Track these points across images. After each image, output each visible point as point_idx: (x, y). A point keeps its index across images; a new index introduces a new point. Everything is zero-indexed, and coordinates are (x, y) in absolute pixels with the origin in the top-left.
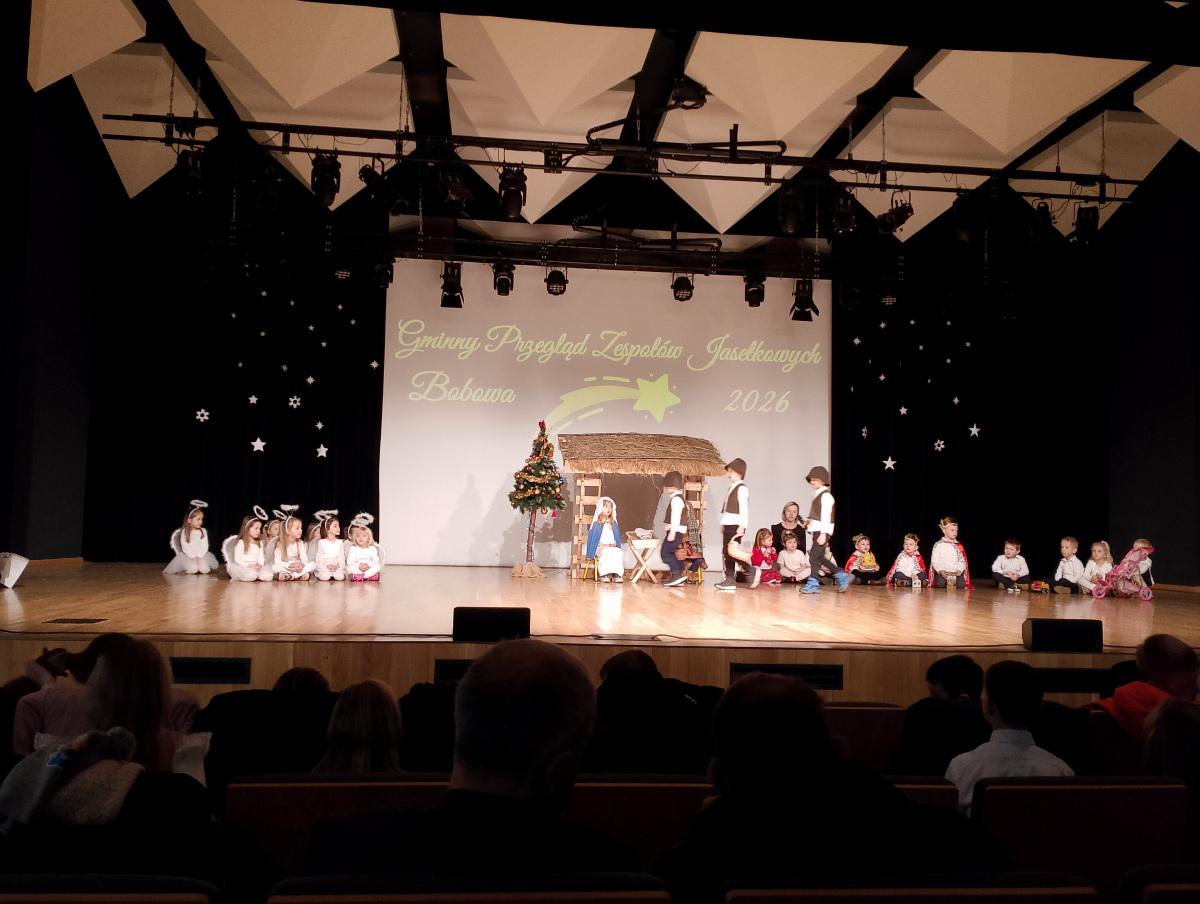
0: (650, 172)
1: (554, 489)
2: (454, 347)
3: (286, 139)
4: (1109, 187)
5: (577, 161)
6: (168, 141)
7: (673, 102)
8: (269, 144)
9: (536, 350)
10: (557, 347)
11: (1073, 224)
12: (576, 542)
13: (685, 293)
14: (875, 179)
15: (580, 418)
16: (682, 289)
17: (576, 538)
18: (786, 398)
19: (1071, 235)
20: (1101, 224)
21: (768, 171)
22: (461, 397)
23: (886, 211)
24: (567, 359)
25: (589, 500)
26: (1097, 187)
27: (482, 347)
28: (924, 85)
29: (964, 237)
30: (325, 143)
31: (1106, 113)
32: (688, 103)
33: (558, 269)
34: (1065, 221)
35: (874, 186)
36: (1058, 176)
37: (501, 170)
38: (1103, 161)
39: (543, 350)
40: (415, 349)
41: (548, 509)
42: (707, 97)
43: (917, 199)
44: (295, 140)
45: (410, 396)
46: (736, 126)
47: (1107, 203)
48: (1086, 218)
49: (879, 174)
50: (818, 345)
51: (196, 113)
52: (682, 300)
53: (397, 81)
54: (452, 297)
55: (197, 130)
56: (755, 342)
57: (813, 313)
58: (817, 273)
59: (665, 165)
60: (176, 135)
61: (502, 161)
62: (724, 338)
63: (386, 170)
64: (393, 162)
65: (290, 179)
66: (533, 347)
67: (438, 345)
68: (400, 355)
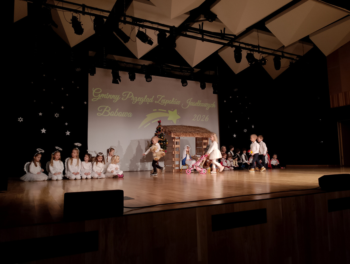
10: (144, 100)
13: (186, 84)
15: (152, 122)
18: (208, 117)
22: (115, 115)
24: (147, 103)
27: (121, 99)
39: (140, 100)
45: (97, 114)
50: (214, 102)
52: (184, 86)
56: (199, 101)
62: (191, 99)
66: (137, 99)
67: (106, 97)
68: (93, 100)
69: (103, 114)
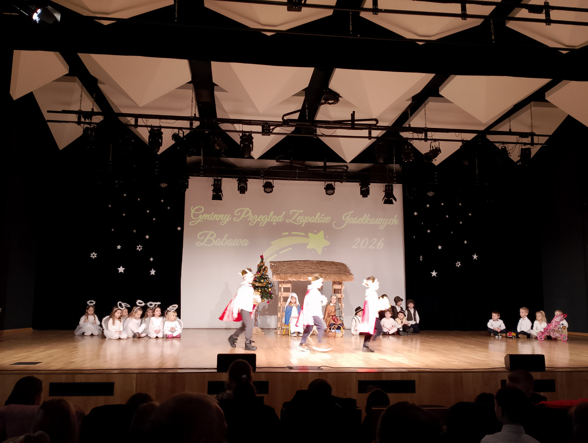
0: (313, 134)
1: (268, 289)
2: (218, 219)
3: (136, 121)
4: (535, 138)
5: (277, 130)
6: (79, 123)
7: (323, 101)
8: (128, 123)
9: (259, 220)
10: (269, 218)
11: (519, 156)
12: (279, 316)
13: (332, 191)
14: (422, 136)
15: (281, 252)
16: (330, 189)
17: (279, 314)
18: (382, 242)
19: (518, 162)
20: (532, 155)
21: (370, 133)
22: (222, 244)
23: (428, 151)
24: (274, 224)
25: (285, 294)
26: (529, 139)
27: (232, 219)
28: (444, 91)
29: (466, 163)
30: (155, 122)
31: (532, 103)
32: (330, 102)
33: (269, 181)
34: (515, 155)
35: (421, 139)
36: (510, 133)
37: (241, 134)
38: (532, 126)
39: (262, 220)
40: (199, 221)
41: (265, 299)
42: (340, 98)
43: (443, 146)
44: (141, 121)
45: (197, 243)
46: (354, 112)
47: (535, 146)
48: (525, 153)
49: (424, 134)
50: (397, 215)
51: (93, 109)
52: (330, 195)
53: (190, 93)
54: (217, 195)
55: (93, 117)
56: (366, 215)
57: (393, 200)
58: (395, 181)
59: (320, 131)
60: (83, 120)
61: (241, 130)
62: (350, 213)
63: (185, 135)
64: (188, 131)
65: (138, 139)
66: (257, 218)
67: (211, 219)
68: (191, 224)
69: (205, 243)
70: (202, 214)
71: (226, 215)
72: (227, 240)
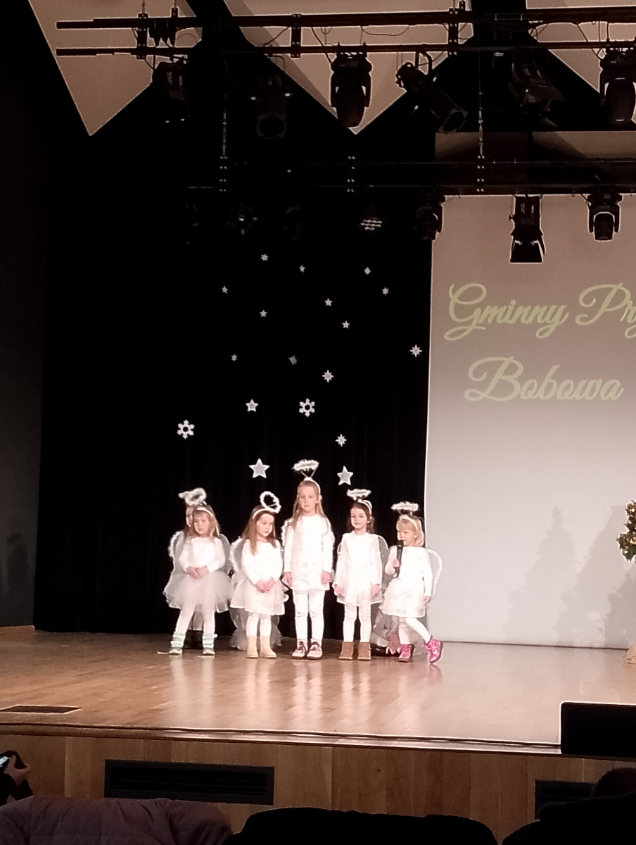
2: (530, 321)
3: (296, 36)
6: (141, 52)
8: (270, 45)
27: (572, 318)
30: (349, 36)
37: (602, 53)
40: (473, 326)
44: (308, 36)
45: (467, 394)
51: (175, 12)
54: (526, 250)
55: (177, 34)
60: (150, 42)
61: (603, 40)
63: (433, 67)
67: (506, 319)
68: (451, 336)
69: (492, 394)
70: (482, 306)
71: (553, 307)
72: (555, 383)
